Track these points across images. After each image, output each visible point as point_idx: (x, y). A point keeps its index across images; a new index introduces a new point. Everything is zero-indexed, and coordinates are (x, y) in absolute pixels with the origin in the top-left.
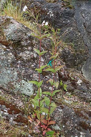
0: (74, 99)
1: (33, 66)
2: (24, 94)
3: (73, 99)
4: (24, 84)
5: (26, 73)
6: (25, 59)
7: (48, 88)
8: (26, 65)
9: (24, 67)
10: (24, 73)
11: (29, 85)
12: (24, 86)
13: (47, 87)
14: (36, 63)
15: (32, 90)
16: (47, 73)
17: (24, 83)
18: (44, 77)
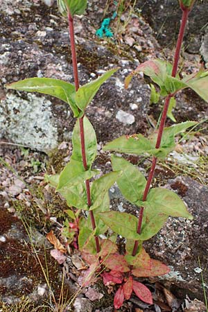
0: (200, 147)
1: (44, 34)
2: (26, 149)
3: (197, 148)
4: (16, 111)
5: (18, 62)
6: (11, 13)
7: (114, 117)
8: (16, 32)
9: (7, 42)
10: (9, 66)
11: (37, 111)
12: (20, 118)
13: (107, 113)
14: (53, 26)
15: (51, 129)
16: (101, 59)
17: (16, 106)
18: (93, 75)
